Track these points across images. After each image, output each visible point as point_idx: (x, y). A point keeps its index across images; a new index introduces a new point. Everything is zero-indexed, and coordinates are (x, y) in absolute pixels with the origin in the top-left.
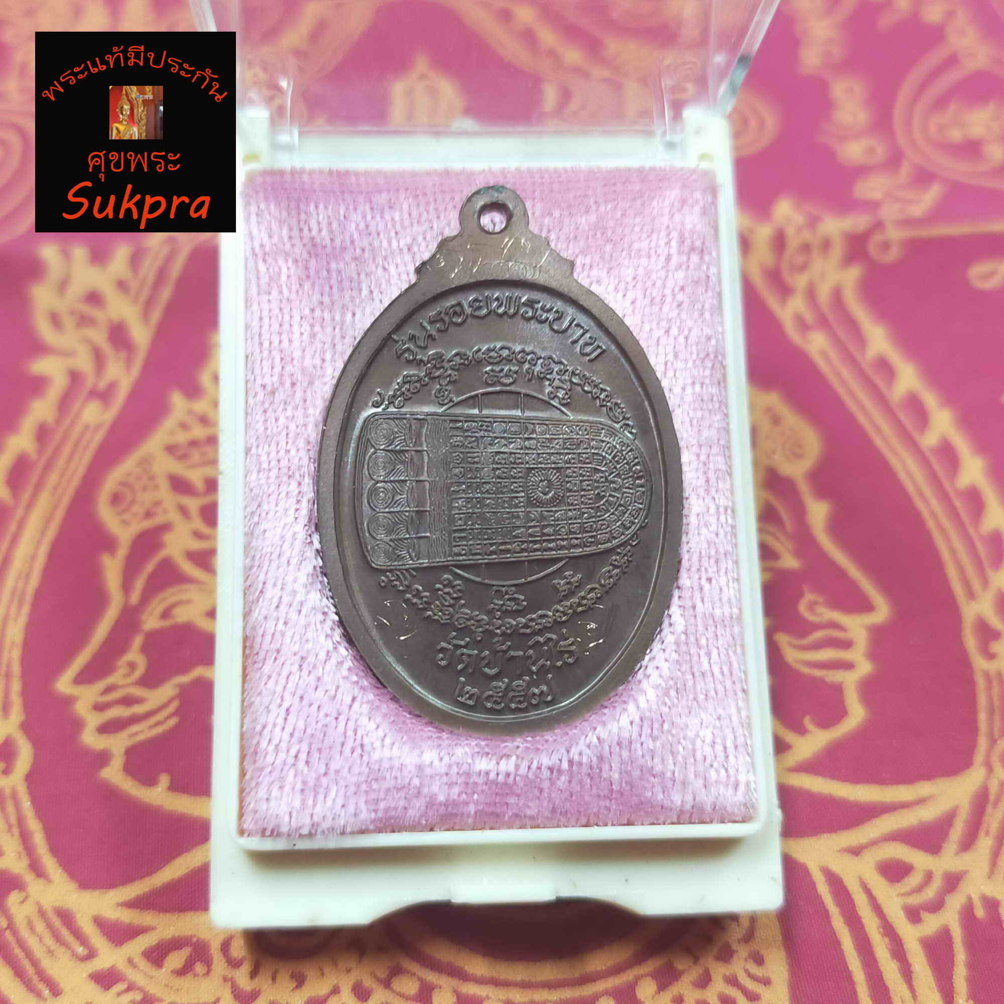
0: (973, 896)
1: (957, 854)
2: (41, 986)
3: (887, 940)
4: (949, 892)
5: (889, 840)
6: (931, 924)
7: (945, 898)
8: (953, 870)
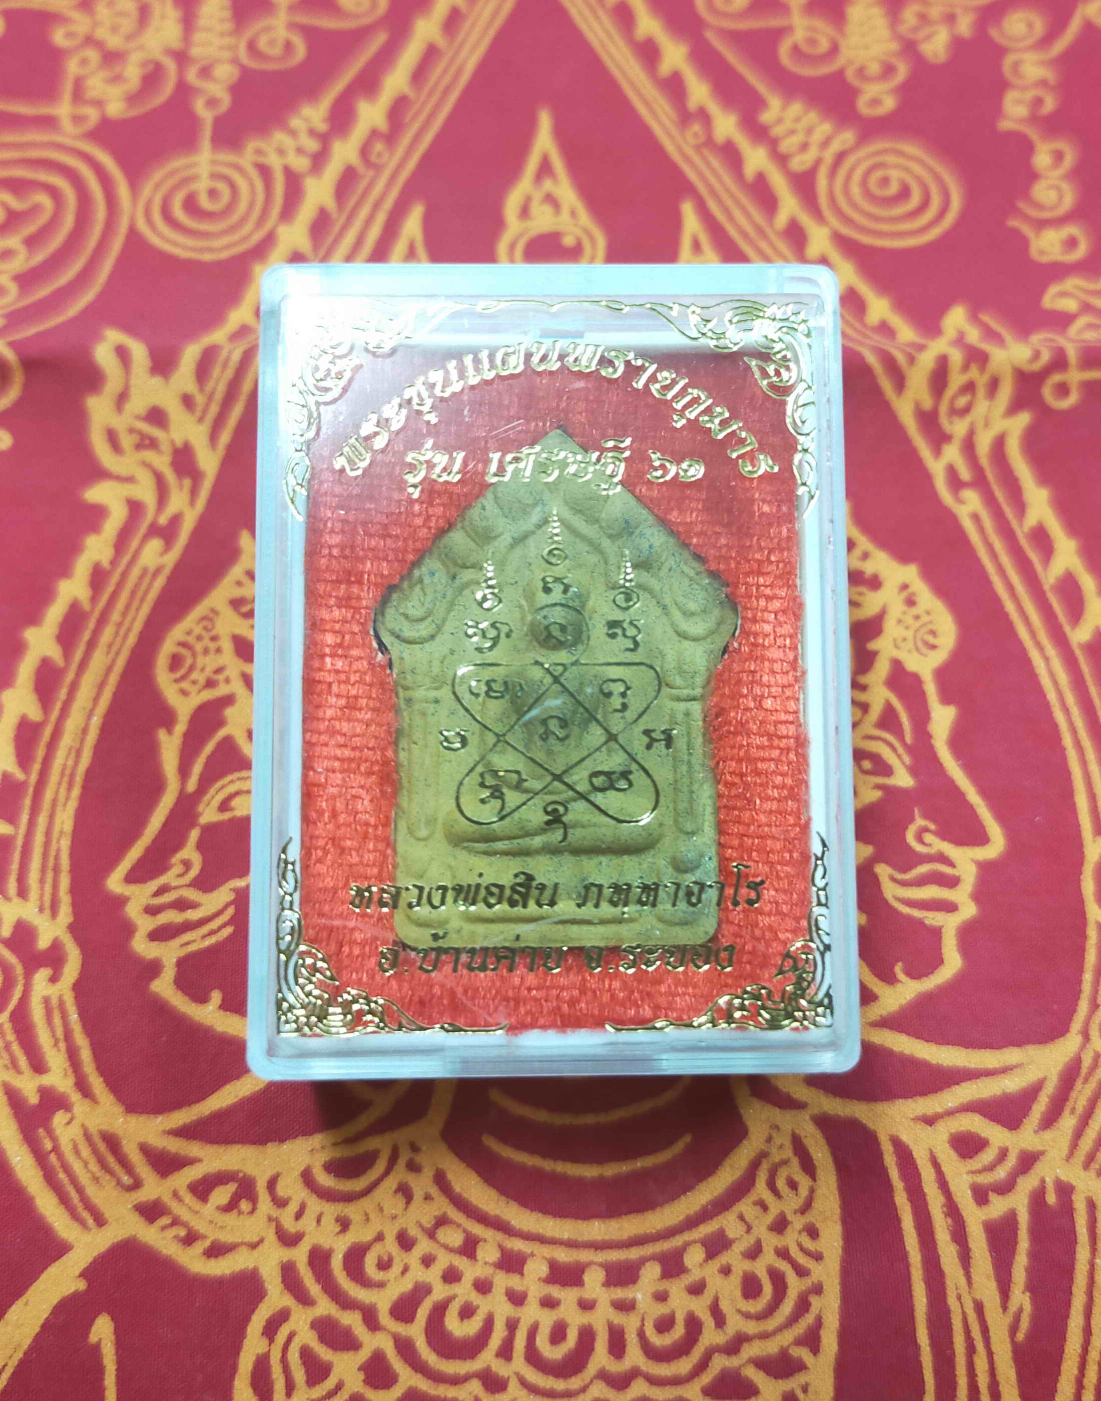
0: (1047, 1179)
1: (1036, 1132)
2: (86, 1215)
3: (949, 1221)
4: (1022, 1174)
5: (968, 1110)
6: (998, 1207)
7: (1018, 1180)
8: (1030, 1149)
